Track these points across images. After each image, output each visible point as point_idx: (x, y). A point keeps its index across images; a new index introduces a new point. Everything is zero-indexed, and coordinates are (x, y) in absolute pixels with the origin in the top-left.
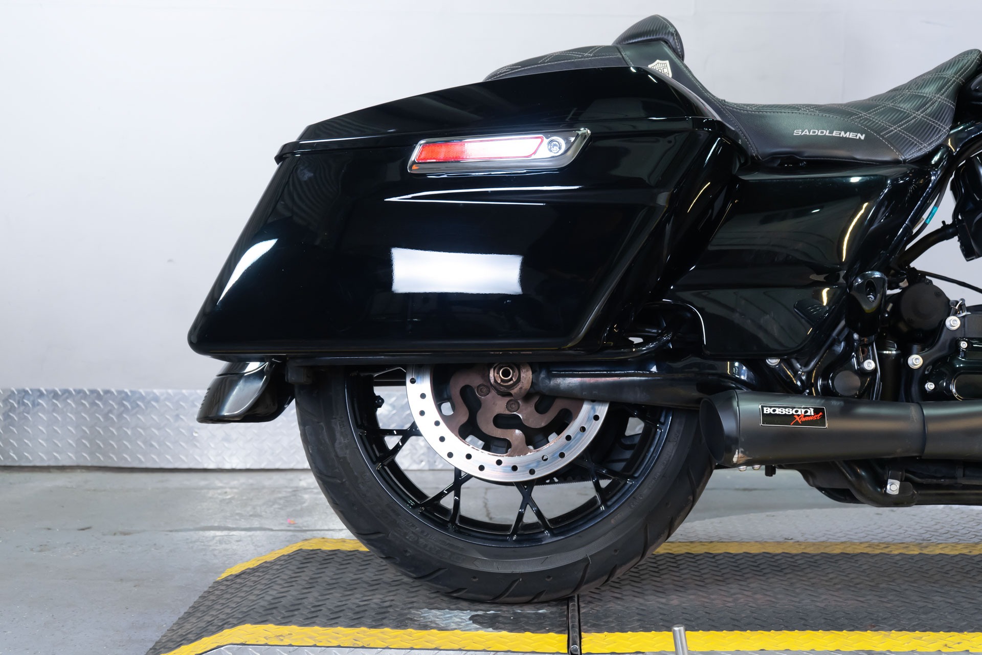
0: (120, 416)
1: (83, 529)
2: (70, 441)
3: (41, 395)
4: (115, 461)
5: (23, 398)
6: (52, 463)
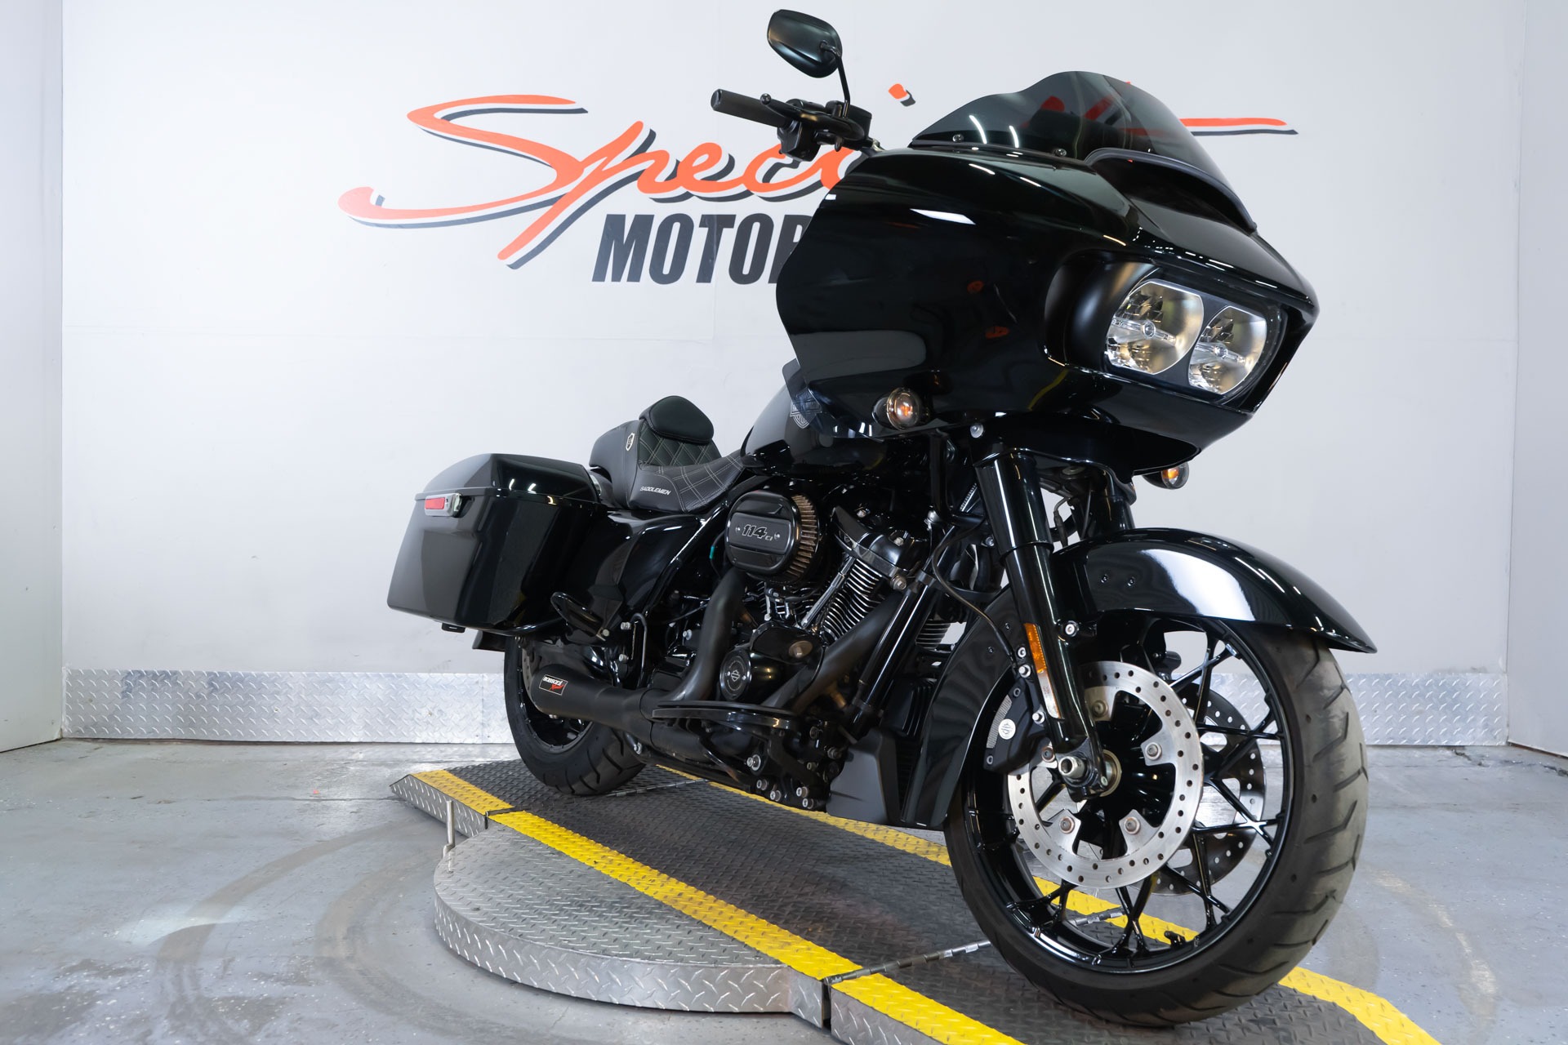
0: (209, 695)
1: (134, 798)
2: (167, 717)
3: (142, 676)
6: (151, 737)
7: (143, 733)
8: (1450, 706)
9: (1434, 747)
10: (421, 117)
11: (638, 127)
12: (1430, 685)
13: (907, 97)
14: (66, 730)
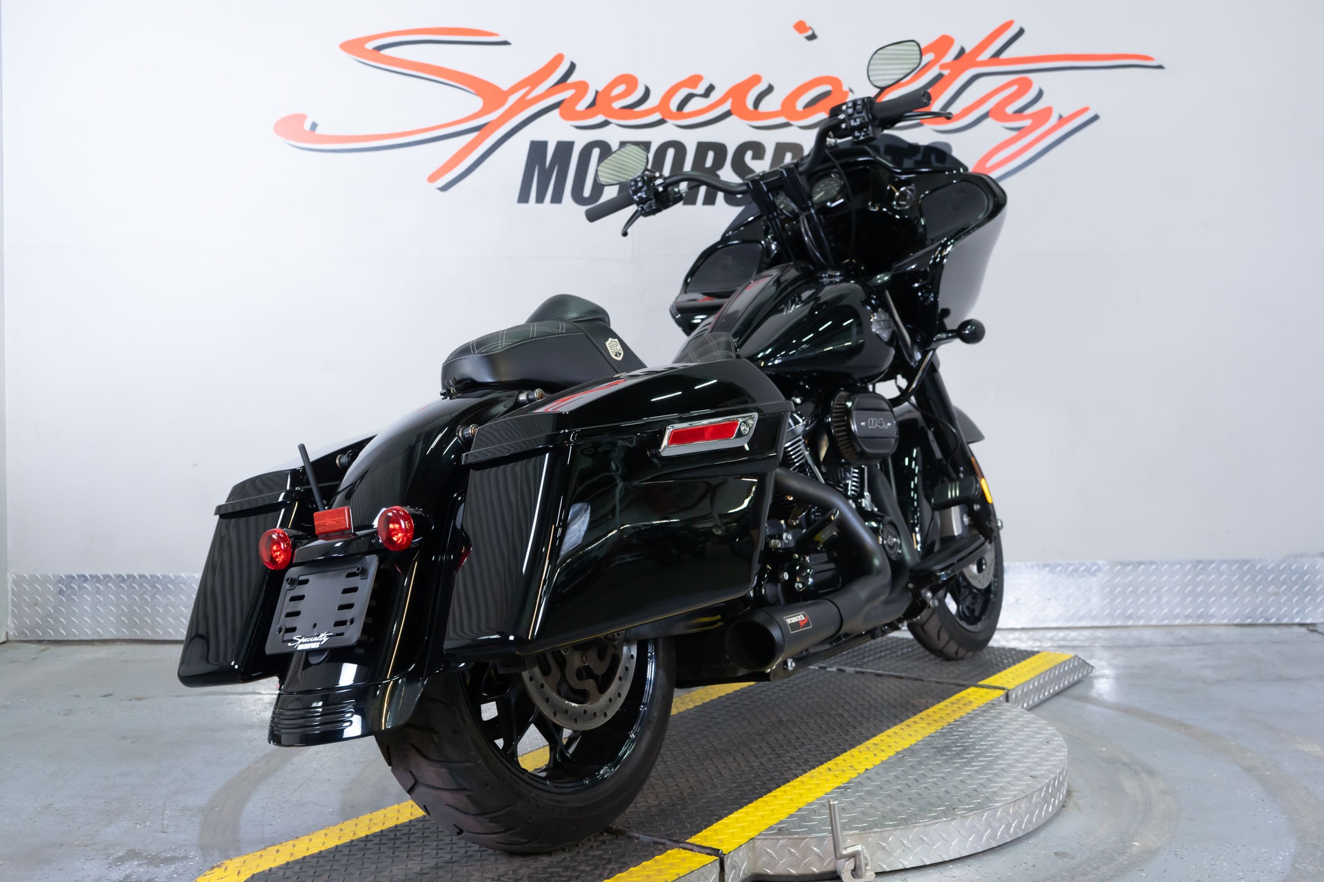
0: (153, 596)
1: (105, 696)
2: (111, 619)
3: (86, 579)
4: (150, 635)
5: (71, 582)
6: (96, 637)
7: (87, 633)
8: (1302, 588)
9: (1287, 625)
10: (353, 47)
11: (559, 59)
12: (1284, 569)
13: (810, 33)
14: (11, 633)
